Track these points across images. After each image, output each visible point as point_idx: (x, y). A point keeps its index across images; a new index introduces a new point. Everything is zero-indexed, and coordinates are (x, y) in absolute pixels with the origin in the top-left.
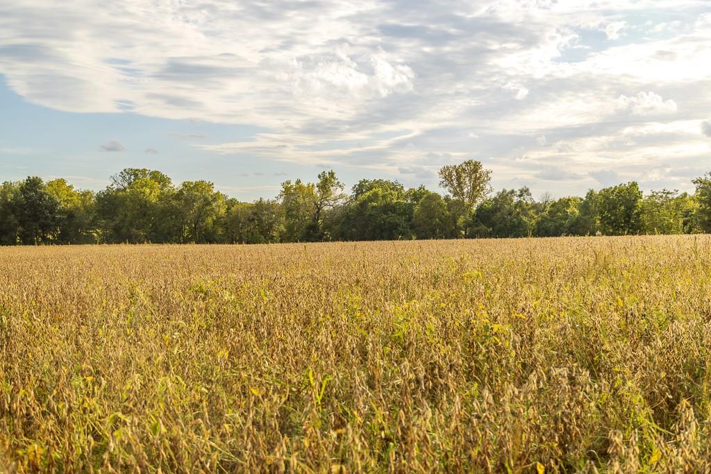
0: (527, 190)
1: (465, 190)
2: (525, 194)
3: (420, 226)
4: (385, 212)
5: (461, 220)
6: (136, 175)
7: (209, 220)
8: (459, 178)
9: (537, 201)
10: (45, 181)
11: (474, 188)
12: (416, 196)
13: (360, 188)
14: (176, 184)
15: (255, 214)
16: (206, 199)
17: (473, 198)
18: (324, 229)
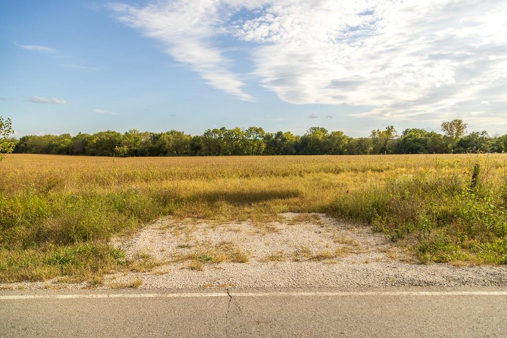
0: (485, 132)
1: (454, 132)
2: (484, 134)
3: (430, 148)
4: (414, 142)
5: (450, 145)
6: (315, 130)
7: (341, 146)
8: (451, 127)
9: (490, 137)
10: (283, 133)
11: (458, 131)
12: (429, 135)
13: (405, 132)
14: (330, 133)
15: (359, 143)
16: (340, 138)
17: (457, 135)
18: (389, 149)
